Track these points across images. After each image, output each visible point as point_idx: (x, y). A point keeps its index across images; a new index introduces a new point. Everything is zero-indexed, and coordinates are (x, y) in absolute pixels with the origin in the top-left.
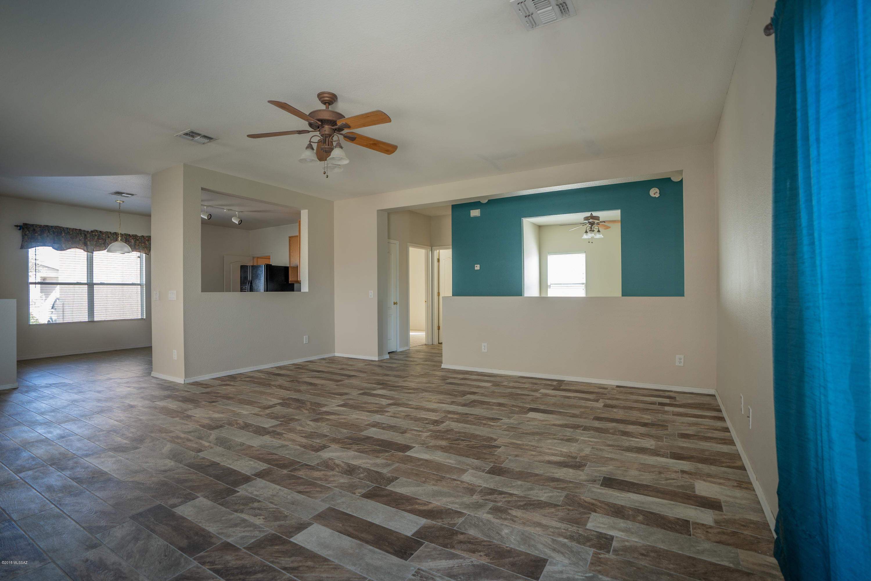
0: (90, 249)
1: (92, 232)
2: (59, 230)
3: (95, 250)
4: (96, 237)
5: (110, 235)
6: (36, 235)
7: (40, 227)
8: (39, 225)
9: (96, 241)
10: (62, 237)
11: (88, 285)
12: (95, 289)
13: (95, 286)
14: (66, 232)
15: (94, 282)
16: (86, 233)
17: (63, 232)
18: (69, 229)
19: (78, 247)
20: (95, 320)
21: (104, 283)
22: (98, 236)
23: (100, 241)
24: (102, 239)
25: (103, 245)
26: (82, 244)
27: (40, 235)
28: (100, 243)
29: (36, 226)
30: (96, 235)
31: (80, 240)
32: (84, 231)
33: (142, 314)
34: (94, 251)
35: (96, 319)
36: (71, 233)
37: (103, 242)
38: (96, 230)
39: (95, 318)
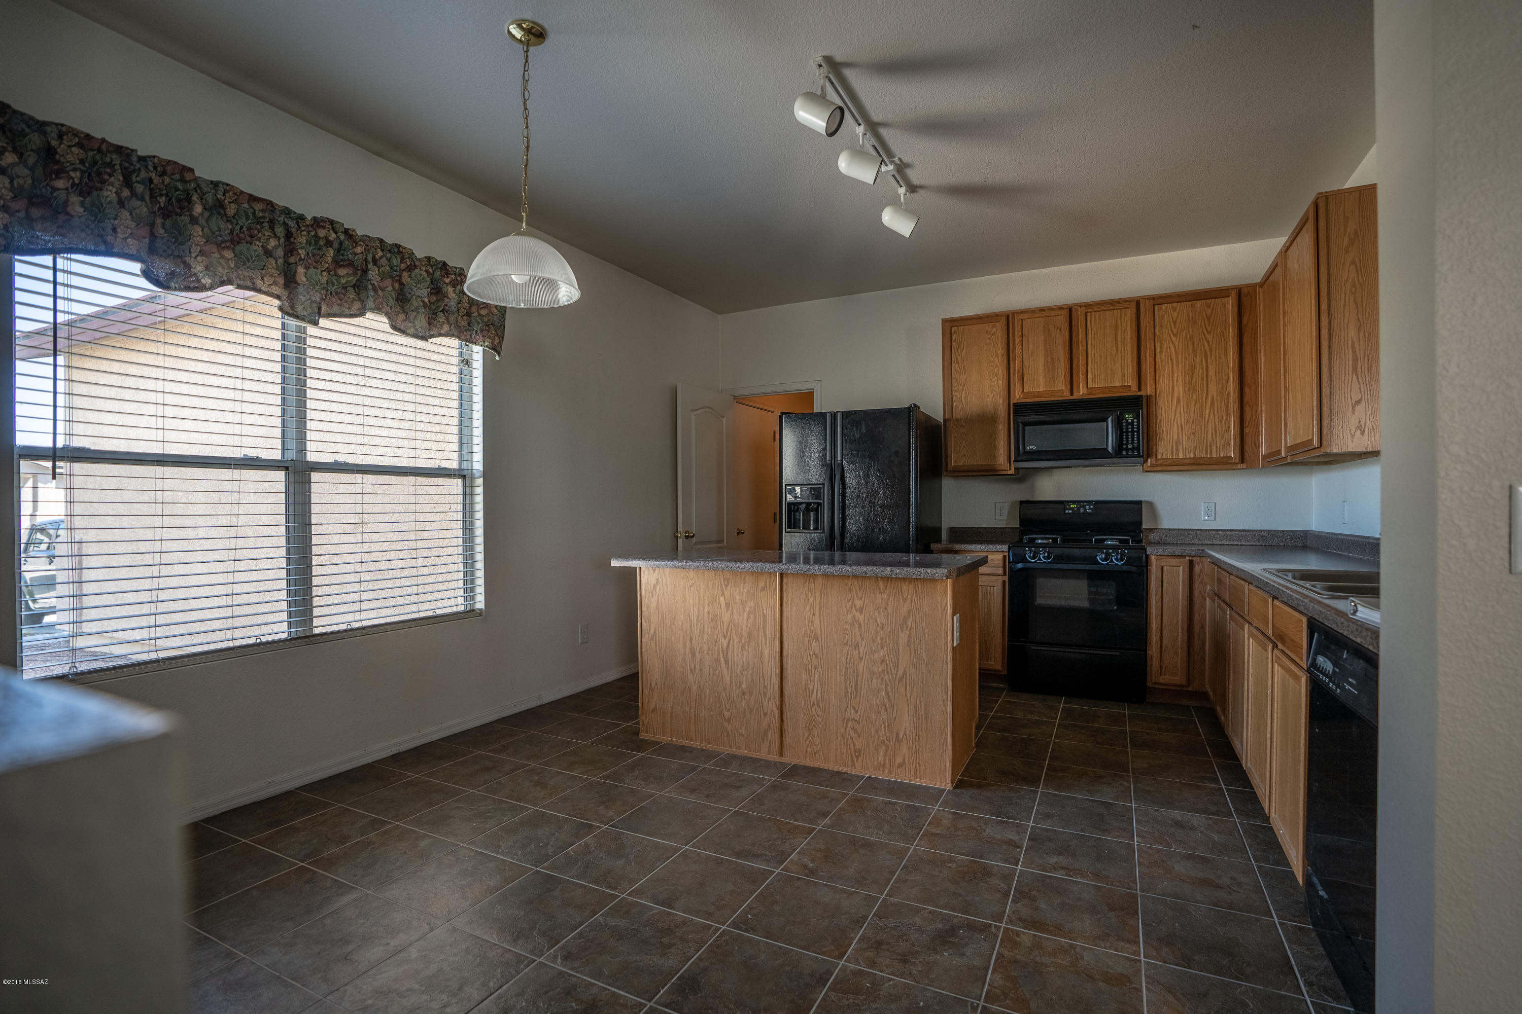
0: (305, 298)
1: (318, 222)
2: (180, 186)
3: (324, 309)
4: (331, 253)
5: (380, 254)
6: (60, 184)
7: (80, 145)
8: (75, 133)
9: (328, 270)
10: (194, 220)
11: (287, 469)
12: (314, 488)
13: (315, 476)
14: (209, 198)
15: (311, 457)
16: (292, 224)
17: (195, 198)
18: (221, 188)
19: (259, 283)
20: (317, 631)
21: (346, 464)
22: (336, 245)
23: (342, 272)
24: (351, 264)
25: (352, 295)
26: (276, 273)
27: (81, 194)
28: (344, 281)
29: (63, 132)
30: (329, 243)
31: (268, 253)
32: (287, 212)
33: (470, 590)
34: (320, 314)
35: (320, 626)
36: (231, 210)
37: (353, 279)
38: (332, 222)
39: (316, 622)
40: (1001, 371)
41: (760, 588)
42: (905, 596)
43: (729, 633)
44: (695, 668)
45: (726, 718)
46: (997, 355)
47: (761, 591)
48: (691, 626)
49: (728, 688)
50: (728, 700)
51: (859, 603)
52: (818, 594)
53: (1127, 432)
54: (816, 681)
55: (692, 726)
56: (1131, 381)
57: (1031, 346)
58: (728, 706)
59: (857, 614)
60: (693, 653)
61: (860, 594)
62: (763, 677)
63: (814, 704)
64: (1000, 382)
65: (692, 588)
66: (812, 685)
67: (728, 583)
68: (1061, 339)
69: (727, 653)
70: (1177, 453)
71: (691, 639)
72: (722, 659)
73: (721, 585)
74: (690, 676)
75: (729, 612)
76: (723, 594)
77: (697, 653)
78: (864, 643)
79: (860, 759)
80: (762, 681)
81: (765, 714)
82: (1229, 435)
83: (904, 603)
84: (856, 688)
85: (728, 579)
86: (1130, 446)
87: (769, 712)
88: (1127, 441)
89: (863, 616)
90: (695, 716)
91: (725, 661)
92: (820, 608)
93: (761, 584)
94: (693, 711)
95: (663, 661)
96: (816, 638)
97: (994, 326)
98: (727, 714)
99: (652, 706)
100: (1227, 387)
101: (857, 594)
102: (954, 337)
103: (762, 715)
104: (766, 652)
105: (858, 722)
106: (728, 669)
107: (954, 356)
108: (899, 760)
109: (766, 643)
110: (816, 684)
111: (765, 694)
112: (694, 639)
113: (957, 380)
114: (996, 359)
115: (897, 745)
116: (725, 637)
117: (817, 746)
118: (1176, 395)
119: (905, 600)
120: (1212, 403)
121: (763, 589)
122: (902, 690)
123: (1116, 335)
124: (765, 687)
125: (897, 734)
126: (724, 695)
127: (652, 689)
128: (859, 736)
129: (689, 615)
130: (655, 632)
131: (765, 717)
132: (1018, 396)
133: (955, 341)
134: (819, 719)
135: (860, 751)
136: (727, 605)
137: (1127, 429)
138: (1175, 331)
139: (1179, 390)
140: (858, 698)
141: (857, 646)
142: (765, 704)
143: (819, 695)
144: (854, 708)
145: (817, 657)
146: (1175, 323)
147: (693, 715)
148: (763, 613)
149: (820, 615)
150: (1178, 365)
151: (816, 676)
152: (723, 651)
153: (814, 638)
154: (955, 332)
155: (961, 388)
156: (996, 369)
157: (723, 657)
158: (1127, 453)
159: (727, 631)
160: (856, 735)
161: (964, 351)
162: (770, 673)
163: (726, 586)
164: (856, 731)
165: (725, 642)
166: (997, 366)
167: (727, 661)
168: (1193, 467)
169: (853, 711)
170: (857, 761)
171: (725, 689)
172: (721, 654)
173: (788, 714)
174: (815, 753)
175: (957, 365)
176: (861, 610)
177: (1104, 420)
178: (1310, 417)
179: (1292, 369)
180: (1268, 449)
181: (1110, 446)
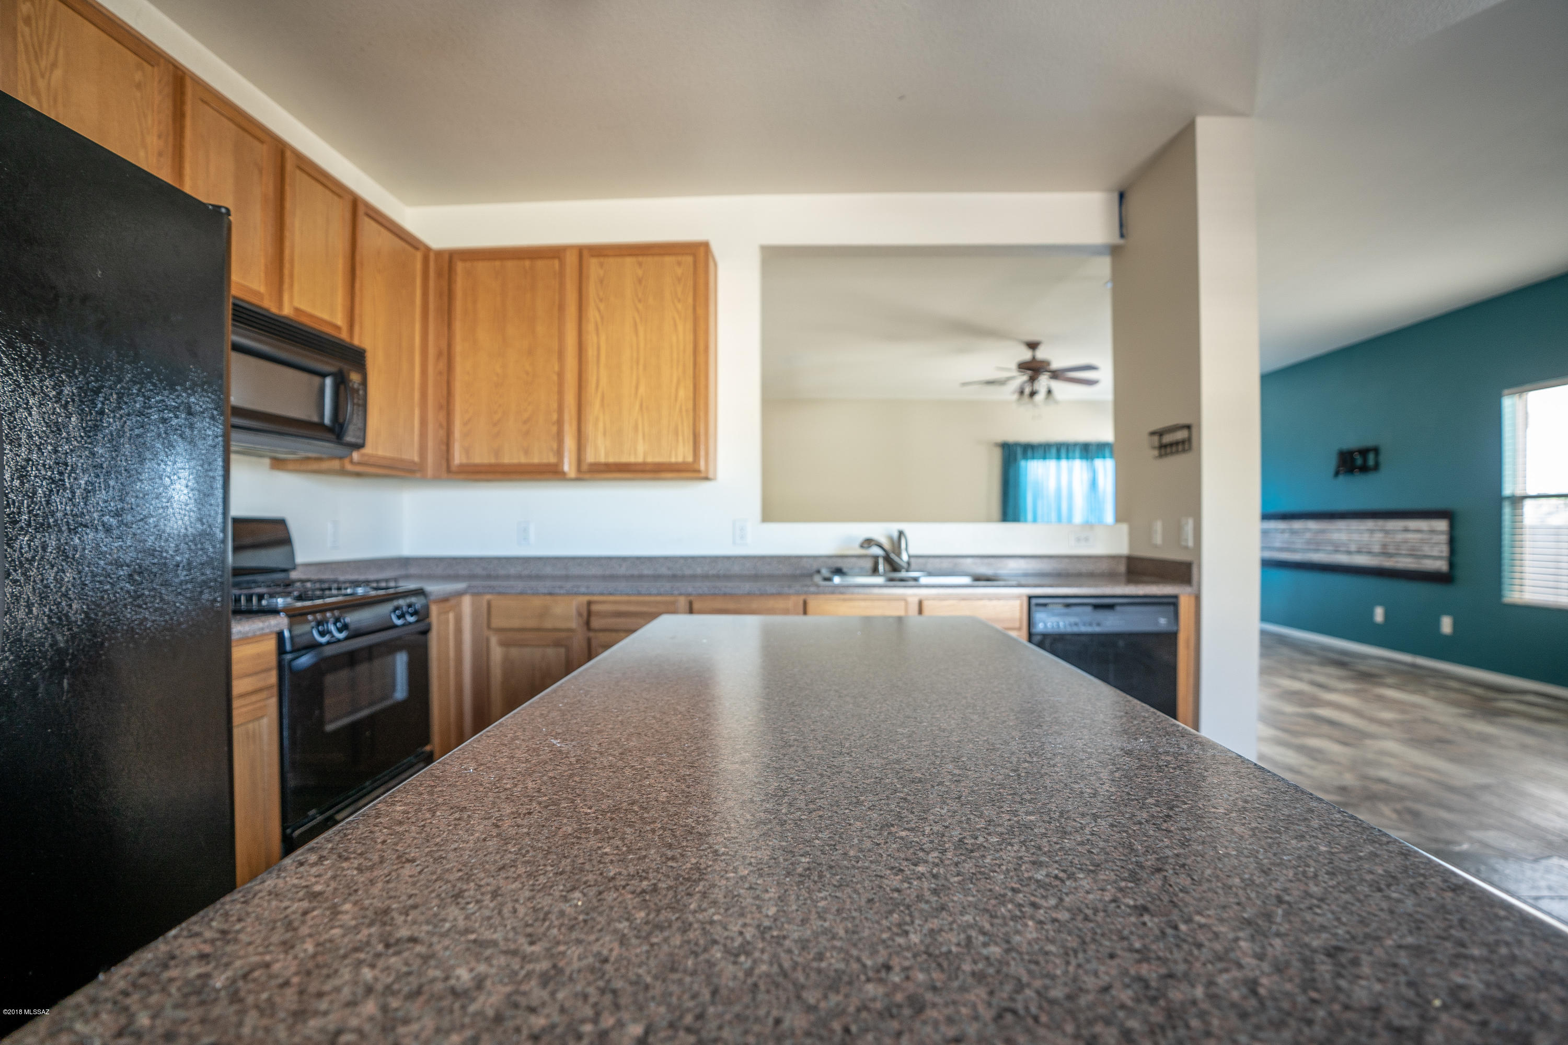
70: (377, 449)
82: (414, 433)
118: (377, 361)
120: (404, 387)
123: (327, 232)
138: (379, 267)
139: (380, 354)
146: (379, 253)
150: (379, 318)
158: (351, 437)
177: (323, 375)
178: (677, 441)
179: (604, 381)
180: (481, 457)
181: (327, 420)
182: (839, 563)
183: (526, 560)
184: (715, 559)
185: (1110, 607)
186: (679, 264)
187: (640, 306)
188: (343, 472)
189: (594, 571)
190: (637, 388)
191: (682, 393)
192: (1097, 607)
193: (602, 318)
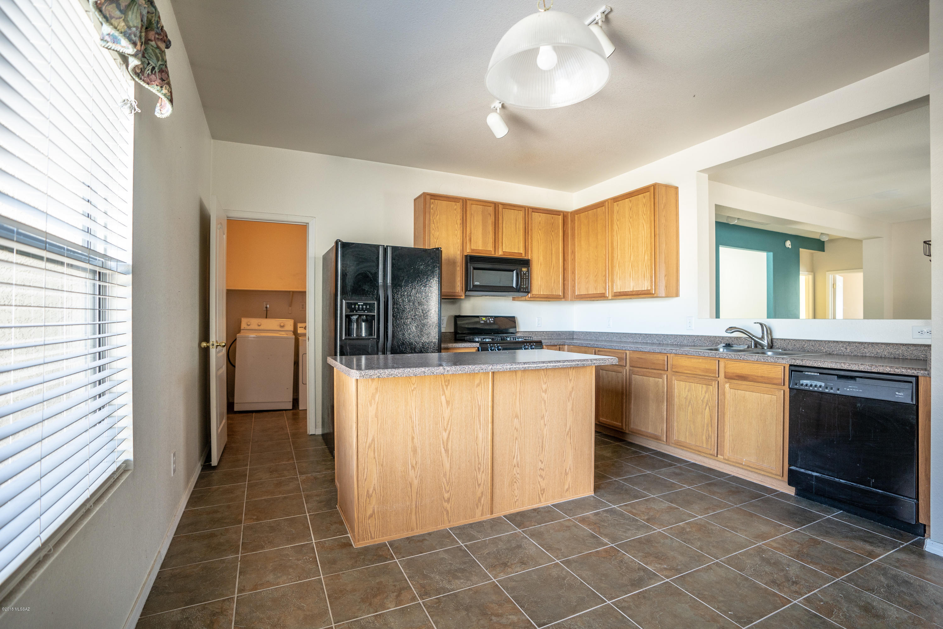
40: (459, 233)
41: (476, 384)
42: (570, 378)
43: (449, 426)
44: (416, 464)
45: (446, 499)
46: (457, 223)
47: (477, 387)
48: (413, 427)
49: (448, 474)
50: (448, 484)
51: (544, 387)
52: (518, 383)
53: (524, 278)
54: (516, 448)
55: (413, 517)
56: (522, 251)
57: (475, 222)
58: (447, 489)
59: (543, 394)
60: (415, 451)
61: (545, 380)
62: (478, 456)
63: (515, 466)
64: (459, 241)
65: (414, 392)
66: (514, 452)
67: (449, 384)
68: (491, 220)
69: (447, 444)
70: (540, 292)
71: (413, 438)
72: (443, 450)
73: (442, 386)
74: (412, 473)
75: (449, 408)
76: (444, 393)
77: (419, 450)
78: (547, 414)
79: (544, 495)
80: (477, 459)
81: (479, 485)
82: (559, 284)
83: (570, 382)
84: (542, 447)
85: (449, 380)
86: (524, 286)
87: (482, 482)
88: (523, 283)
89: (547, 395)
90: (416, 507)
91: (445, 450)
92: (520, 394)
93: (477, 381)
94: (414, 503)
95: (382, 465)
96: (517, 416)
97: (456, 205)
98: (446, 496)
99: (369, 512)
100: (559, 259)
101: (543, 380)
102: (432, 206)
103: (477, 487)
104: (480, 435)
105: (543, 470)
106: (448, 457)
107: (431, 218)
108: (566, 487)
109: (480, 429)
110: (516, 451)
111: (479, 469)
112: (416, 437)
113: (433, 235)
114: (456, 226)
115: (566, 477)
116: (445, 430)
117: (516, 496)
118: (540, 261)
119: (570, 380)
120: (554, 268)
121: (478, 385)
122: (568, 440)
123: (516, 224)
124: (479, 463)
125: (566, 470)
126: (445, 480)
127: (369, 496)
128: (544, 479)
129: (411, 417)
130: (373, 440)
131: (479, 487)
132: (468, 251)
133: (432, 209)
134: (518, 476)
135: (544, 489)
136: (448, 402)
137: (524, 277)
138: (540, 228)
139: (541, 258)
140: (543, 453)
141: (543, 417)
142: (479, 477)
143: (519, 459)
144: (541, 461)
145: (517, 430)
146: (540, 223)
147: (414, 506)
148: (478, 404)
149: (520, 400)
150: (541, 246)
151: (517, 445)
152: (443, 442)
153: (516, 416)
154: (433, 203)
155: (435, 240)
156: (456, 232)
157: (444, 448)
158: (523, 290)
159: (448, 424)
160: (542, 479)
161: (438, 216)
162: (483, 451)
163: (447, 386)
164: (541, 476)
165: (445, 435)
166: (456, 230)
167: (447, 451)
168: (546, 299)
169: (540, 463)
170: (542, 497)
171: (445, 475)
172: (442, 446)
173: (496, 479)
174: (515, 502)
175: (433, 225)
176: (545, 391)
177: (513, 271)
178: (645, 280)
179: (619, 257)
180: (583, 292)
181: (514, 286)
182: (730, 342)
183: (608, 334)
184: (676, 336)
185: (853, 378)
186: (644, 197)
187: (631, 220)
188: (526, 300)
189: (630, 340)
190: (630, 258)
191: (646, 258)
192: (840, 377)
193: (618, 228)
